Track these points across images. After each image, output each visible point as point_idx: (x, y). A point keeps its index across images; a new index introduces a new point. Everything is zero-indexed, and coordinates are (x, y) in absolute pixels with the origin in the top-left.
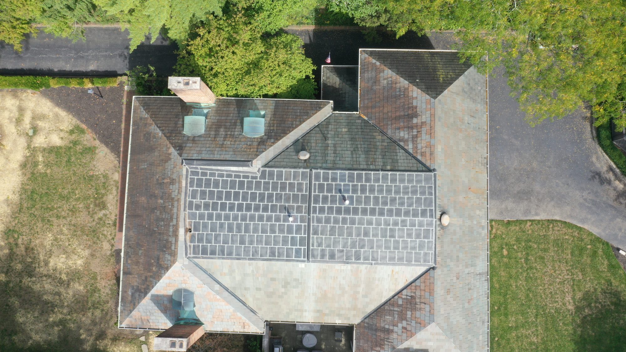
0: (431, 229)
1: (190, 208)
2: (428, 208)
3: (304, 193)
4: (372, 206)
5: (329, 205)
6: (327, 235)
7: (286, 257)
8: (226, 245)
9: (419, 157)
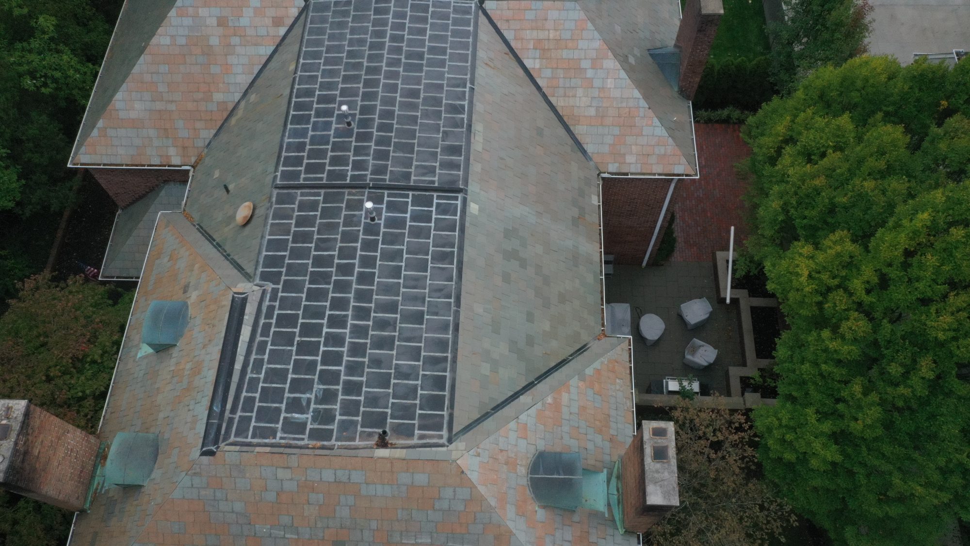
1: (326, 435)
3: (321, 198)
4: (361, 85)
5: (351, 154)
6: (412, 158)
7: (455, 231)
8: (423, 354)
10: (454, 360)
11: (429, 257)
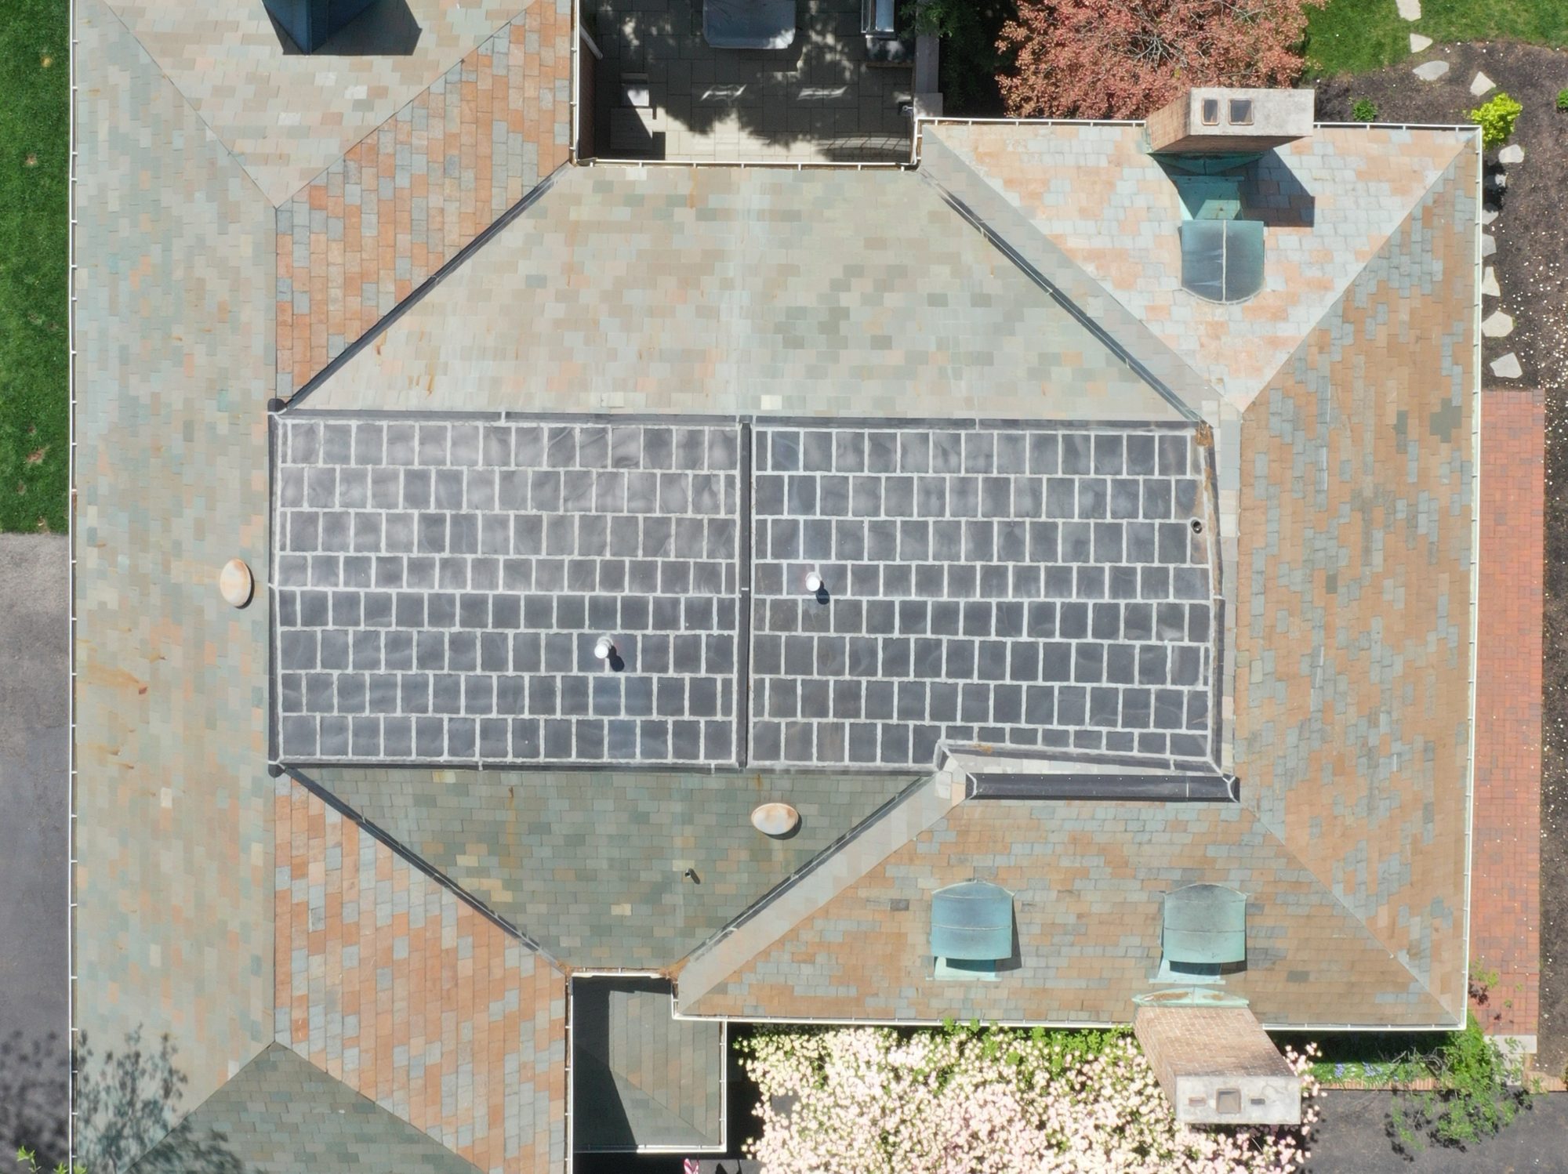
0: (288, 552)
1: (1199, 614)
2: (299, 627)
3: (767, 678)
4: (510, 632)
5: (672, 634)
6: (679, 521)
7: (830, 434)
8: (1060, 475)
9: (334, 816)
10: (1069, 424)
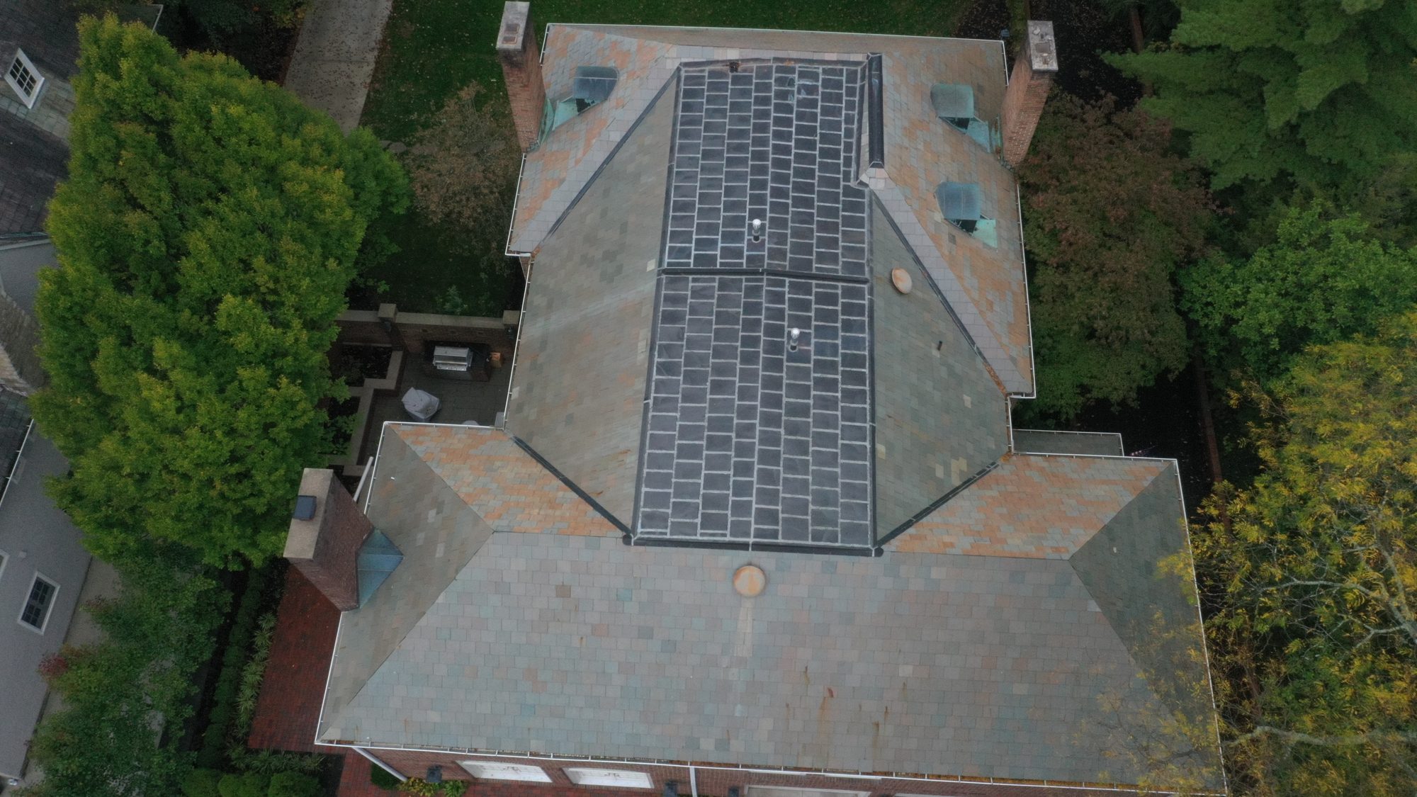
0: (728, 532)
1: (781, 70)
2: (780, 528)
3: (815, 265)
4: (785, 400)
5: (787, 312)
6: (718, 306)
7: (671, 231)
8: (702, 128)
10: (674, 124)
11: (697, 206)
